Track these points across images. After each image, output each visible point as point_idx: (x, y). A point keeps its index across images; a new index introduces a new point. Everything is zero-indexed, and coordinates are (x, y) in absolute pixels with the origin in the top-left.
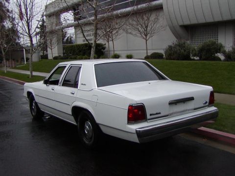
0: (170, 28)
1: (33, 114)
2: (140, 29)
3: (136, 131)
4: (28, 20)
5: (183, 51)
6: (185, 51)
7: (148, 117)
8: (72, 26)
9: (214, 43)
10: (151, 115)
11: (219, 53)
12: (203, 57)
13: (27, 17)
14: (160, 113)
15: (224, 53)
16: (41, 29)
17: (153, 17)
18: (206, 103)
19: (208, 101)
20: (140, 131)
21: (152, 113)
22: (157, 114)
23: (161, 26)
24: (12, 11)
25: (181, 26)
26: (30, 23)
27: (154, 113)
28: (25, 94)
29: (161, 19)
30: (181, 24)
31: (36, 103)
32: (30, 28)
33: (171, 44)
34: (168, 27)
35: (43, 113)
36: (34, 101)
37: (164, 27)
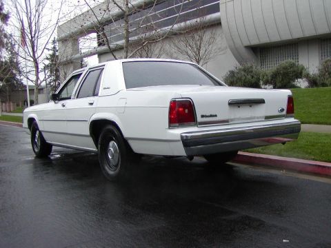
0: (231, 50)
1: (36, 150)
2: (190, 52)
3: (182, 137)
4: (32, 37)
5: (249, 77)
6: (253, 77)
7: (199, 119)
8: (94, 54)
9: (292, 65)
10: (203, 116)
11: (300, 78)
12: (278, 85)
13: (31, 34)
14: (216, 116)
15: (307, 76)
16: (52, 61)
17: (207, 35)
18: (282, 110)
19: (285, 109)
20: (186, 136)
21: (204, 114)
22: (211, 116)
23: (219, 49)
24: (11, 35)
25: (247, 47)
26: (36, 42)
27: (207, 115)
28: (25, 124)
29: (218, 39)
30: (247, 43)
31: (40, 132)
32: (35, 49)
33: (233, 68)
34: (229, 49)
35: (50, 146)
36: (38, 132)
37: (223, 50)
